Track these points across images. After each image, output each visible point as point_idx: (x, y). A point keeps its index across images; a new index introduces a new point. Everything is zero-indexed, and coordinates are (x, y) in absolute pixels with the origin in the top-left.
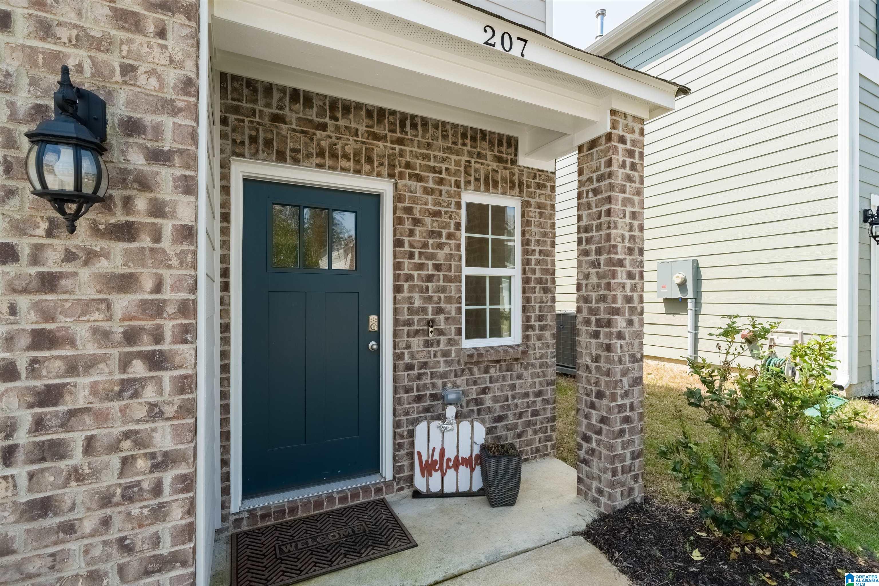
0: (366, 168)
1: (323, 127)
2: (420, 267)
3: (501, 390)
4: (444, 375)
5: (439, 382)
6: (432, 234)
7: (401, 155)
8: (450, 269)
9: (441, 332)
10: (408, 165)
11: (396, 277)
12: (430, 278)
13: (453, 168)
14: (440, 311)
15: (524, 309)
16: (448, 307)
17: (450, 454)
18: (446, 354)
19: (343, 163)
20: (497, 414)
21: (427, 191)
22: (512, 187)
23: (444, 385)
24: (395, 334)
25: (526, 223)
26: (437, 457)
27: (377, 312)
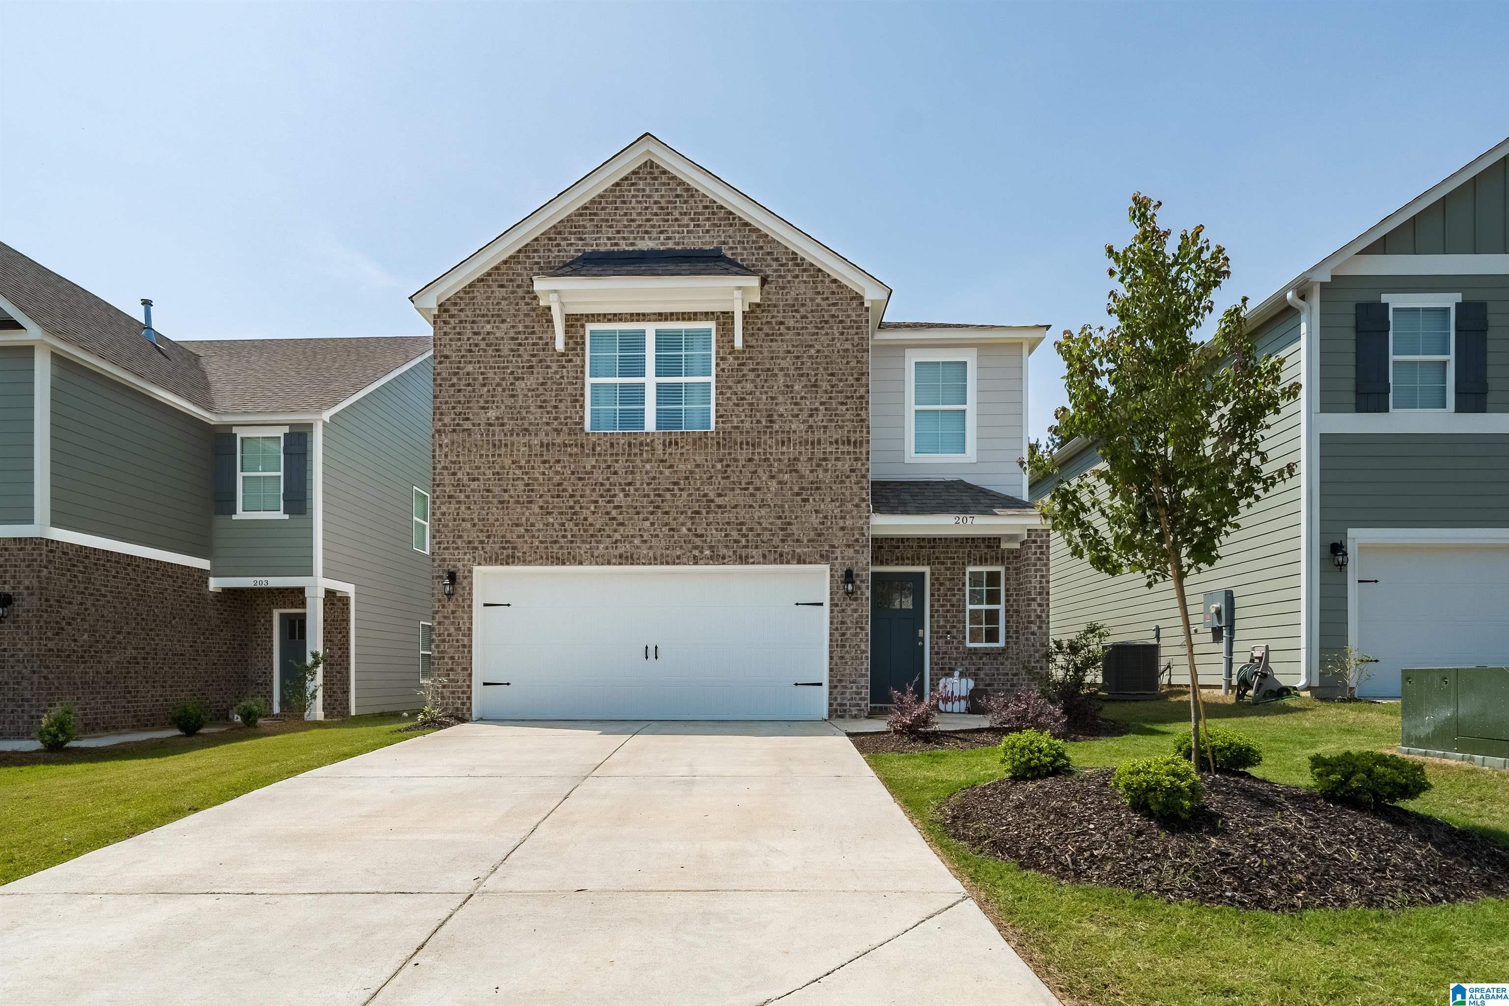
0: (917, 562)
1: (898, 547)
2: (943, 606)
3: (990, 670)
4: (956, 659)
5: (953, 662)
6: (949, 589)
7: (934, 553)
8: (959, 606)
9: (954, 637)
10: (937, 558)
11: (931, 611)
12: (948, 611)
13: (961, 555)
14: (954, 627)
15: (1006, 627)
16: (958, 625)
17: (956, 694)
18: (957, 648)
19: (906, 561)
20: (987, 682)
21: (946, 569)
22: (997, 559)
23: (956, 664)
24: (931, 638)
25: (1007, 579)
26: (950, 695)
27: (923, 629)
